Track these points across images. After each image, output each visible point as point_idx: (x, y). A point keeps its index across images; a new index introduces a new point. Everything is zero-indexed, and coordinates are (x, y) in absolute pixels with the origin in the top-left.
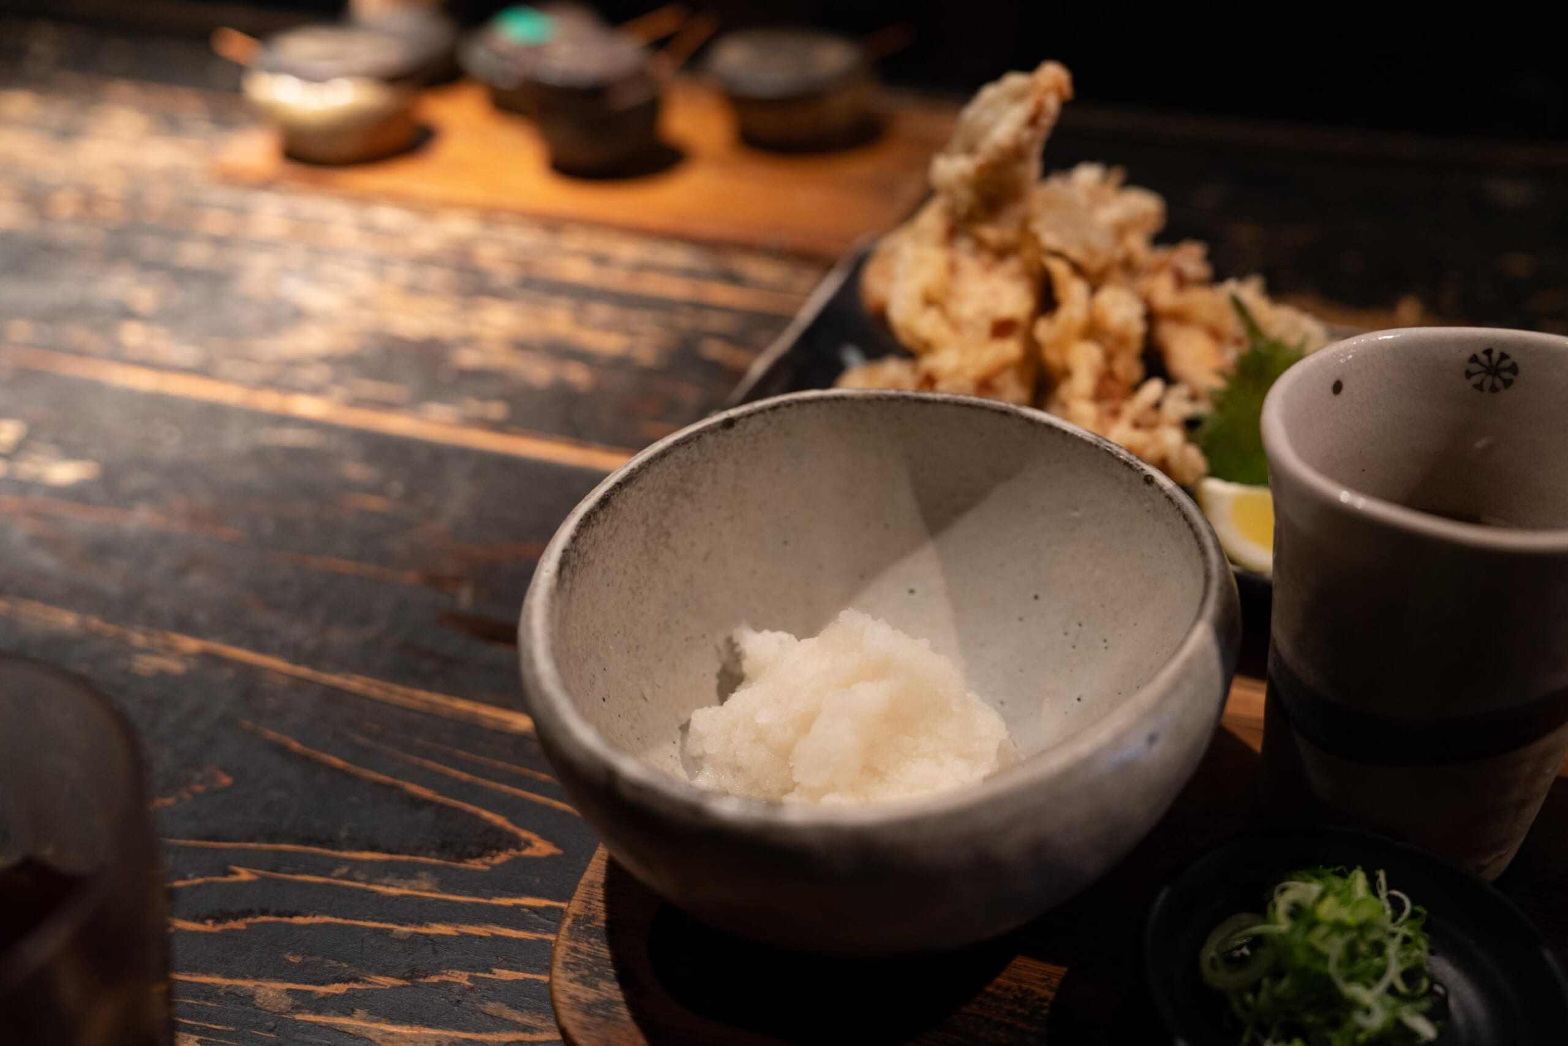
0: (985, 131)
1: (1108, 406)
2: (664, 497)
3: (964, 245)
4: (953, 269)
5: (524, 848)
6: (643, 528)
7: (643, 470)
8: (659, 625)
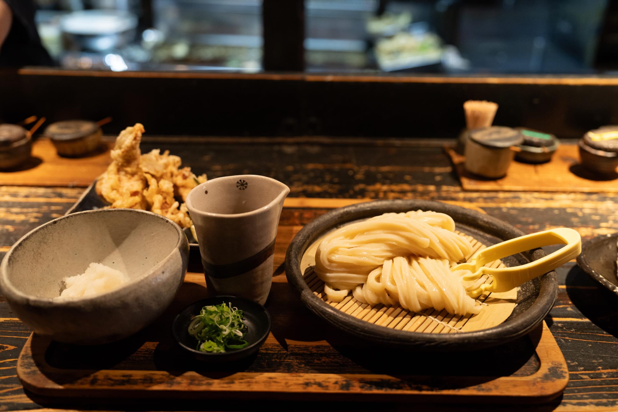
0: (123, 143)
1: (164, 211)
2: (38, 244)
3: (122, 173)
4: (119, 180)
5: (6, 349)
6: (33, 252)
7: (31, 236)
8: (40, 278)
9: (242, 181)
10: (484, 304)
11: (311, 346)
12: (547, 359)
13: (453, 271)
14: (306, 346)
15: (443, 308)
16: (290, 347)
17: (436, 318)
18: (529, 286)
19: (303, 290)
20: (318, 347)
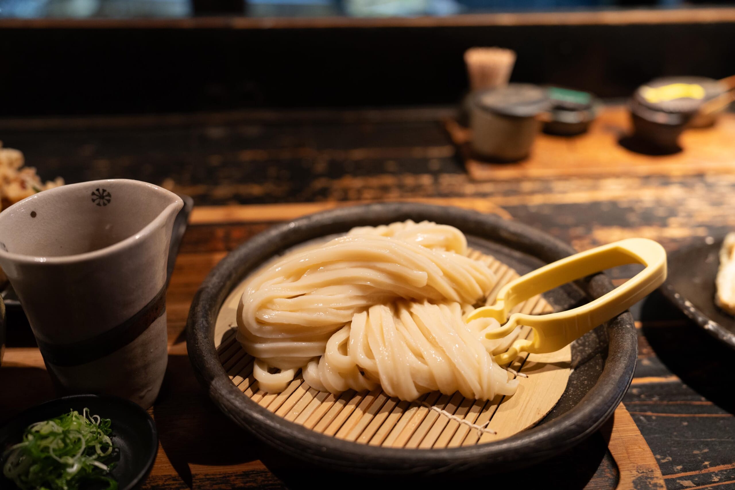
9: (101, 191)
10: (521, 374)
11: (234, 473)
12: (629, 462)
13: (468, 321)
14: (225, 474)
15: (455, 391)
16: (197, 479)
17: (443, 409)
18: (588, 337)
19: (212, 378)
20: (246, 474)
